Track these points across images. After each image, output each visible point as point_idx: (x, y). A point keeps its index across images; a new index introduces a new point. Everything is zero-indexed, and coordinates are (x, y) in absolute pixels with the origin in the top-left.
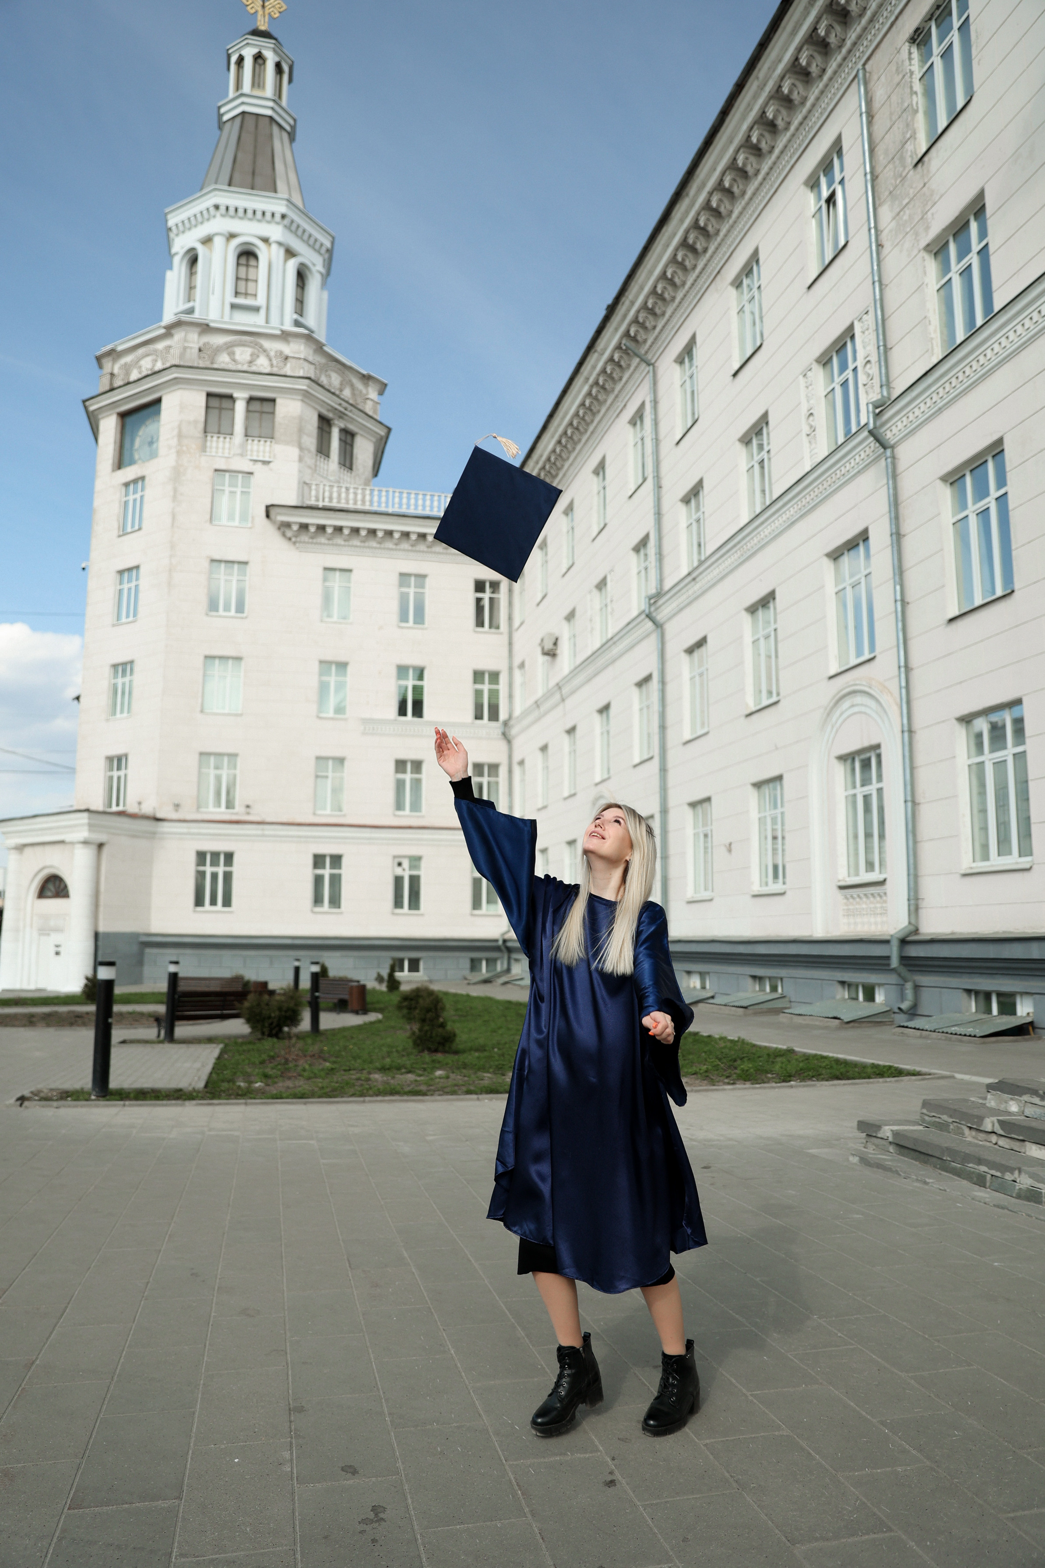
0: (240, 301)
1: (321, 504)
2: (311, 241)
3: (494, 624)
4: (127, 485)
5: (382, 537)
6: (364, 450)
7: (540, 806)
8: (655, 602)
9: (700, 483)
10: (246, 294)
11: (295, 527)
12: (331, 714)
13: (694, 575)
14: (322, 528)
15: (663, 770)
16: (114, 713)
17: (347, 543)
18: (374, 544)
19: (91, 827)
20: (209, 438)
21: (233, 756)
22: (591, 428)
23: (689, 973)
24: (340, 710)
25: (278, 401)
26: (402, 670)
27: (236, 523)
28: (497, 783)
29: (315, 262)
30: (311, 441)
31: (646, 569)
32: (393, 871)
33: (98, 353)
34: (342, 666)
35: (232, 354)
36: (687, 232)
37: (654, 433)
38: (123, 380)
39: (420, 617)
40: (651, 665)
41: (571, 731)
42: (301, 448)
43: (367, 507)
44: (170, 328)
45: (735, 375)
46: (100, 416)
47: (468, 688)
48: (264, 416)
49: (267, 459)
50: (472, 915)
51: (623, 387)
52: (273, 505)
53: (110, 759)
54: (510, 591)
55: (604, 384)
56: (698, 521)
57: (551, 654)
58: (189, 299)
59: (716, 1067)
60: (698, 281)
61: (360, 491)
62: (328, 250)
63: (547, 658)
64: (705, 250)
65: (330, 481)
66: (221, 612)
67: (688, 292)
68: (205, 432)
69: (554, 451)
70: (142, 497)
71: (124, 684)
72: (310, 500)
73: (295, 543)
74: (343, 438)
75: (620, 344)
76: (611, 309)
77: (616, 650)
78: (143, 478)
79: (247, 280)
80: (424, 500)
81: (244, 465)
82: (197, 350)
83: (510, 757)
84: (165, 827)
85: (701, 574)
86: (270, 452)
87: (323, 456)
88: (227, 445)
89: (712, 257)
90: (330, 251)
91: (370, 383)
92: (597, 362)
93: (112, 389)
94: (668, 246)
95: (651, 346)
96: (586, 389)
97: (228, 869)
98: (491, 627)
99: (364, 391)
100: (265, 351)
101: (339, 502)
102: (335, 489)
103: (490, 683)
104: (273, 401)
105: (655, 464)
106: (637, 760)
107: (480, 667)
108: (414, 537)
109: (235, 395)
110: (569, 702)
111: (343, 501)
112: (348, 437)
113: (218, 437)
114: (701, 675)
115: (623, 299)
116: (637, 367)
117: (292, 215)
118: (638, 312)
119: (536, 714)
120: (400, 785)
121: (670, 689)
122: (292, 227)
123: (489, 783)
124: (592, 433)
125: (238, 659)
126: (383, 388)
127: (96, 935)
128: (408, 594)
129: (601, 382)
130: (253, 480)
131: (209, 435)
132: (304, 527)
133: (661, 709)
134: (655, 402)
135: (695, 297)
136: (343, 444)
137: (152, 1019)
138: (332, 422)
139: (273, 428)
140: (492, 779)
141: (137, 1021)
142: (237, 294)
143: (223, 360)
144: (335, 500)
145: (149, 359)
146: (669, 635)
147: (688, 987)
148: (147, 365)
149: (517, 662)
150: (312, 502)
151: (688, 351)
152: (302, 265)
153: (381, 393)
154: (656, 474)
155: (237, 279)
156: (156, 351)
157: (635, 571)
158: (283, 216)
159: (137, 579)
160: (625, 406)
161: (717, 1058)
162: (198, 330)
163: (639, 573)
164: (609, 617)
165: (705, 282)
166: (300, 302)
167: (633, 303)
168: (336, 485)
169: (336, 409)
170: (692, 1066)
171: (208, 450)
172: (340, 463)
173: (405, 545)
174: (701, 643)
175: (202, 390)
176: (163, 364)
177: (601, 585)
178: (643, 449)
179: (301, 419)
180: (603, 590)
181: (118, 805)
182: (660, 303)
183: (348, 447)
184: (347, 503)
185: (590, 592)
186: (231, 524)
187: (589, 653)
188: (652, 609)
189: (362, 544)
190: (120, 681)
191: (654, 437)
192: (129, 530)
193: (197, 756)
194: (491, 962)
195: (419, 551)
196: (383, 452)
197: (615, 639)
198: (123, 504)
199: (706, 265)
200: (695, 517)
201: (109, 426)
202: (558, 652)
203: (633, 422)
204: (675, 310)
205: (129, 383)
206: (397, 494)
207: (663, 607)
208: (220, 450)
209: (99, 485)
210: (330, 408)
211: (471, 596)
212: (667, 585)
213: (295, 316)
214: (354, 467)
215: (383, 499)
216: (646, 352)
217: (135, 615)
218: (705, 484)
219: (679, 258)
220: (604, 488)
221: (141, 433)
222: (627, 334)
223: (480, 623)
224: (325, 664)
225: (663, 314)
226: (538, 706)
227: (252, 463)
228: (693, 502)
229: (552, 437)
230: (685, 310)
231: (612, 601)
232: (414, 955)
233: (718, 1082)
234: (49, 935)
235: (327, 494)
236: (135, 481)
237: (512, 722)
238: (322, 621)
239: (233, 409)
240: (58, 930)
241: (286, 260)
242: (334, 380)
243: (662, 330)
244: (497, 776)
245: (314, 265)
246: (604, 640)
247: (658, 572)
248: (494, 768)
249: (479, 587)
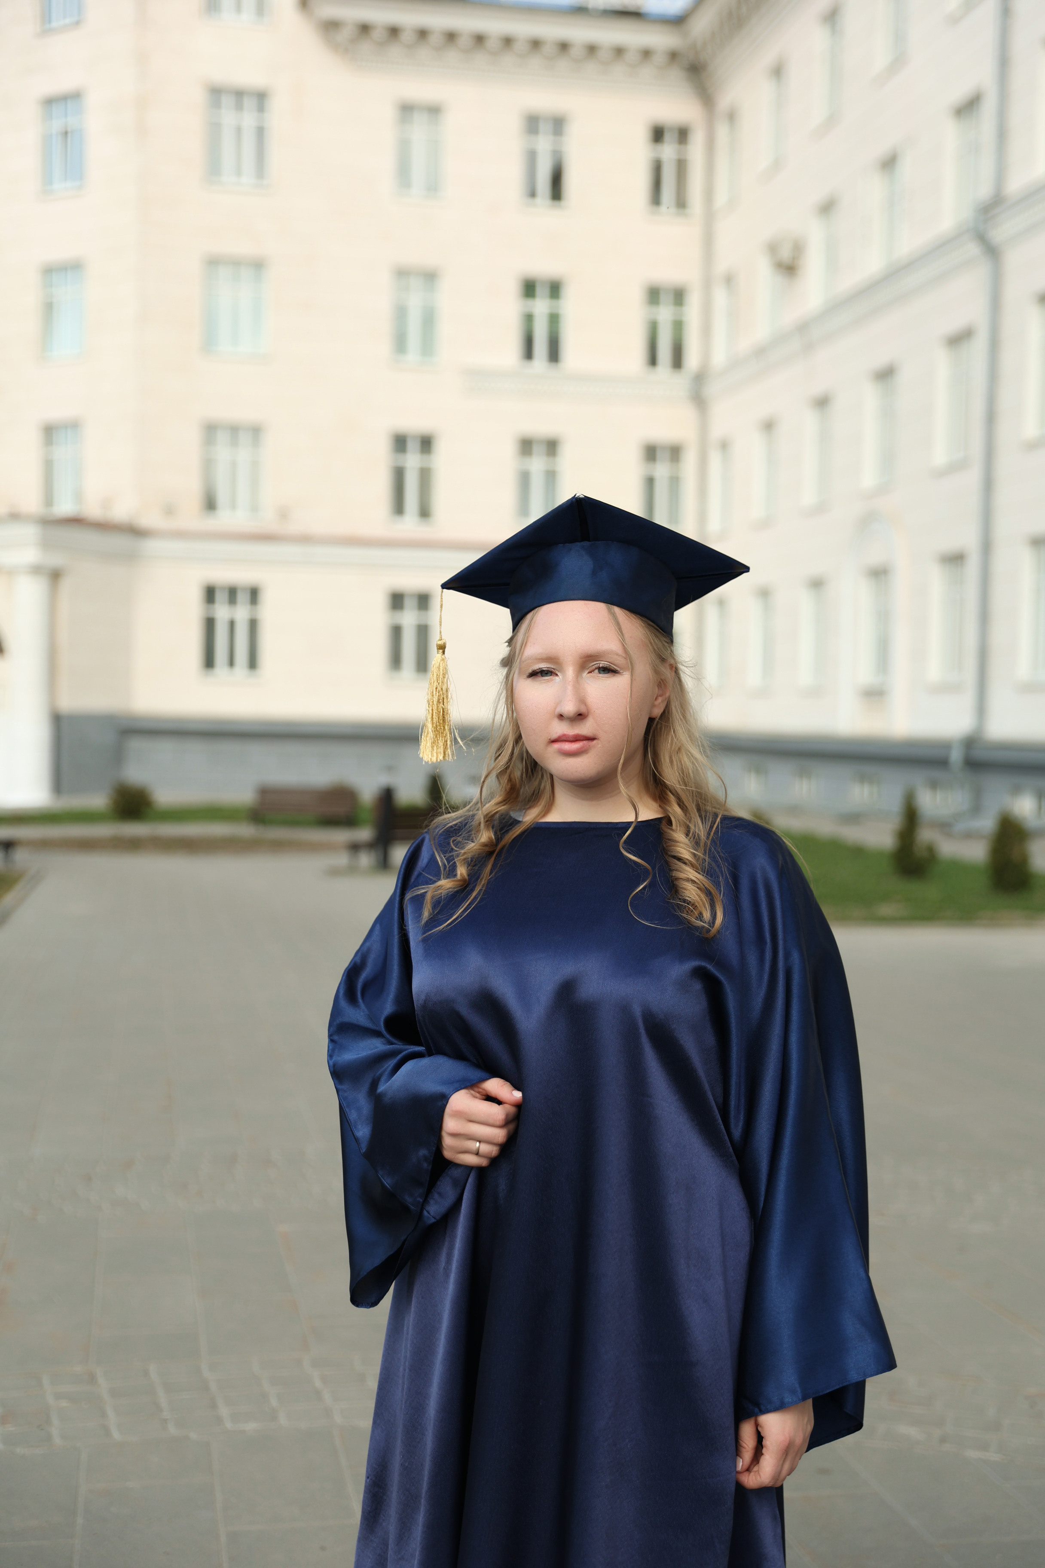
3: (681, 202)
8: (989, 213)
11: (350, 29)
12: (414, 360)
14: (394, 32)
15: (988, 485)
16: (47, 350)
17: (435, 59)
18: (479, 59)
19: (46, 544)
21: (256, 429)
24: (428, 350)
26: (529, 287)
27: (248, 19)
31: (973, 149)
34: (430, 277)
39: (557, 193)
40: (974, 314)
41: (822, 403)
47: (636, 315)
53: (46, 428)
54: (710, 144)
57: (788, 268)
63: (779, 274)
66: (228, 177)
73: (347, 57)
83: (703, 435)
84: (151, 546)
97: (251, 613)
98: (675, 206)
103: (672, 307)
107: (658, 278)
110: (818, 354)
120: (523, 479)
121: (1005, 356)
125: (258, 264)
127: (55, 717)
128: (538, 148)
132: (365, 29)
133: (989, 389)
140: (671, 466)
146: (1009, 268)
149: (719, 272)
157: (952, 149)
159: (78, 116)
163: (960, 153)
164: (899, 226)
173: (534, 63)
177: (889, 163)
180: (892, 175)
181: (65, 506)
185: (866, 173)
186: (241, 16)
187: (861, 280)
188: (984, 224)
189: (462, 61)
190: (57, 293)
192: (58, 20)
193: (199, 431)
195: (558, 75)
197: (913, 265)
202: (801, 266)
207: (1003, 223)
211: (643, 155)
212: (1011, 192)
217: (76, 177)
223: (657, 198)
224: (402, 274)
226: (760, 355)
231: (907, 195)
237: (707, 376)
238: (396, 194)
244: (680, 463)
246: (890, 263)
247: (996, 159)
248: (675, 452)
249: (658, 134)
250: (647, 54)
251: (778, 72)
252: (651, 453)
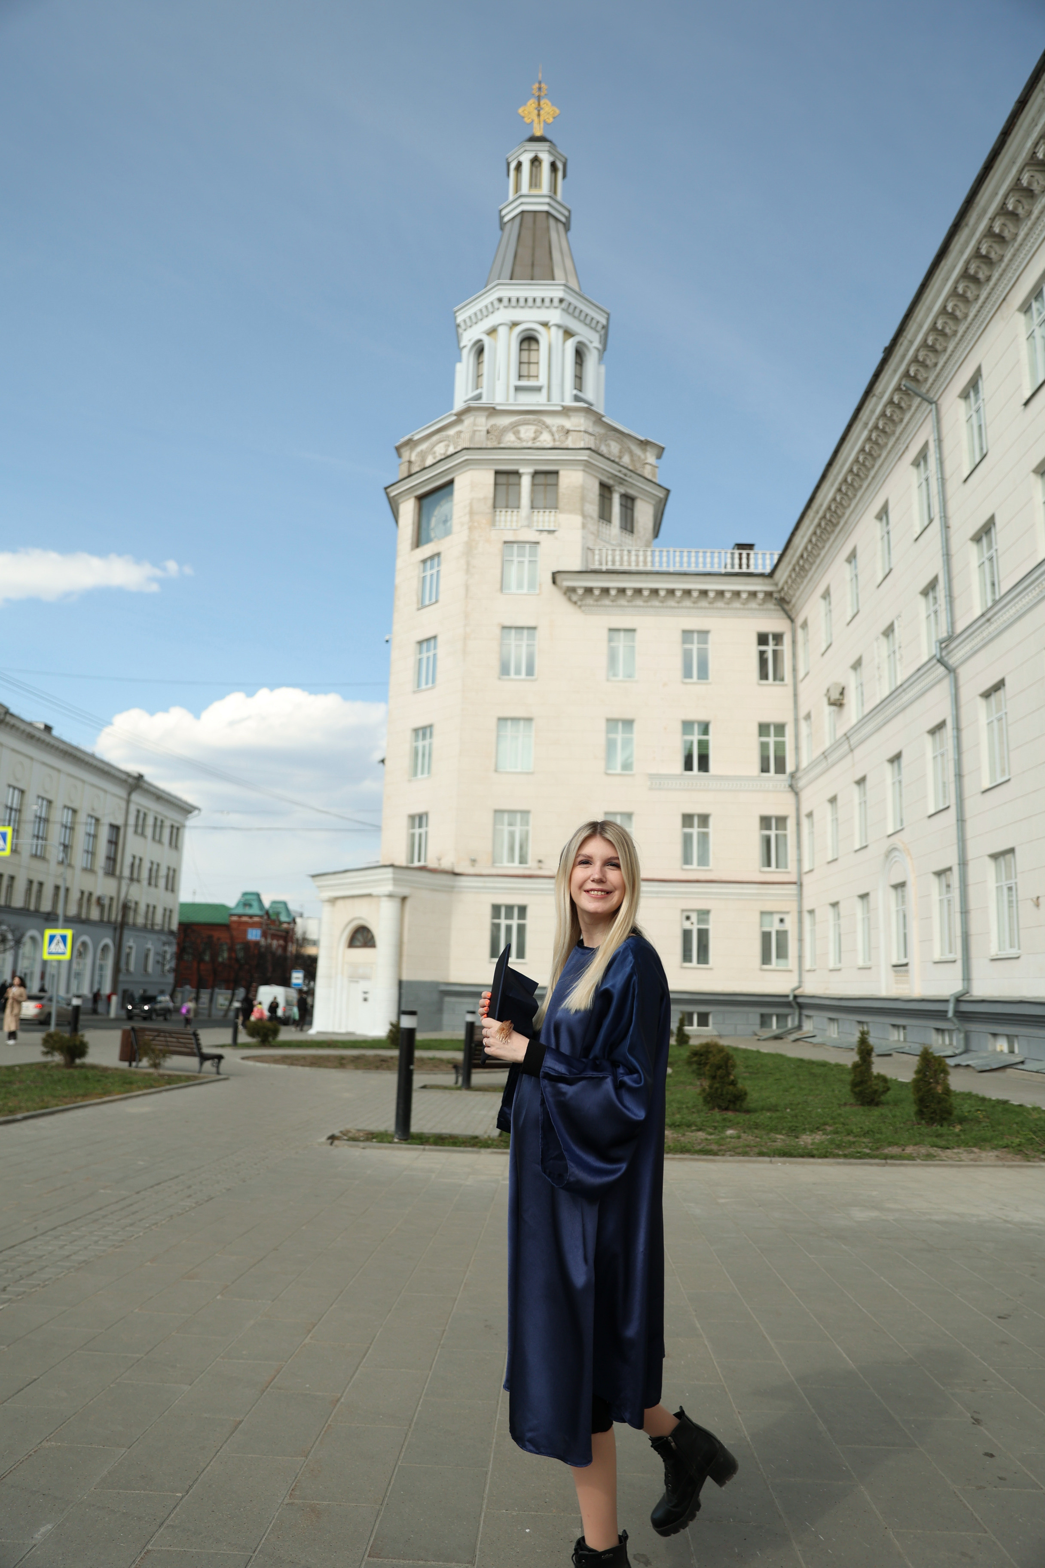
0: (524, 383)
1: (604, 568)
2: (588, 321)
3: (778, 676)
4: (424, 561)
5: (664, 597)
6: (644, 513)
7: (830, 859)
8: (946, 646)
9: (991, 521)
10: (529, 376)
11: (580, 592)
12: (618, 770)
13: (988, 616)
14: (606, 591)
15: (961, 820)
16: (415, 774)
17: (630, 604)
18: (656, 603)
19: (396, 881)
20: (498, 513)
21: (525, 813)
22: (872, 473)
23: (995, 1035)
24: (627, 766)
25: (561, 473)
26: (687, 726)
27: (525, 591)
28: (785, 836)
29: (592, 339)
30: (593, 509)
31: (936, 612)
32: (682, 925)
33: (397, 444)
34: (628, 723)
35: (517, 433)
36: (968, 263)
37: (939, 473)
38: (419, 466)
39: (703, 673)
40: (944, 712)
41: (861, 782)
42: (584, 516)
43: (649, 568)
44: (460, 416)
45: (1026, 404)
46: (400, 501)
47: (753, 741)
48: (548, 487)
49: (552, 528)
50: (762, 970)
51: (904, 428)
52: (559, 572)
53: (412, 817)
54: (794, 642)
55: (884, 428)
56: (991, 559)
57: (838, 704)
58: (477, 386)
59: (1030, 1141)
60: (982, 311)
61: (641, 553)
62: (603, 327)
63: (833, 708)
64: (989, 279)
65: (613, 545)
66: (512, 675)
67: (971, 324)
68: (494, 507)
69: (834, 499)
70: (438, 571)
71: (424, 747)
72: (594, 564)
73: (580, 607)
74: (624, 503)
75: (900, 385)
76: (889, 352)
77: (906, 698)
78: (438, 555)
79: (529, 363)
80: (705, 557)
81: (530, 535)
82: (485, 433)
83: (798, 810)
84: (463, 882)
85: (995, 614)
86: (555, 522)
87: (605, 522)
88: (515, 518)
89: (996, 284)
90: (605, 328)
91: (649, 448)
92: (876, 406)
93: (410, 476)
94: (947, 280)
95: (932, 384)
96: (865, 434)
97: (521, 922)
98: (775, 679)
99: (643, 457)
100: (547, 427)
101: (621, 564)
102: (618, 553)
103: (775, 736)
104: (556, 473)
105: (942, 504)
106: (932, 811)
107: (766, 719)
108: (695, 594)
109: (521, 471)
110: (857, 752)
111: (625, 563)
112: (628, 501)
113: (506, 511)
114: (1000, 719)
115: (901, 340)
116: (918, 407)
117: (569, 298)
118: (918, 350)
119: (824, 765)
120: (687, 840)
121: (966, 735)
122: (570, 310)
123: (777, 836)
124: (873, 478)
125: (529, 720)
126: (660, 451)
127: (400, 983)
128: (691, 650)
129: (881, 426)
130: (540, 549)
131: (498, 510)
132: (589, 591)
133: (956, 757)
134: (939, 441)
135: (978, 328)
136: (624, 509)
137: (451, 1066)
138: (612, 489)
139: (557, 499)
140: (780, 832)
141: (436, 1067)
142: (520, 377)
143: (510, 439)
144: (618, 563)
145: (442, 445)
146: (962, 680)
147: (995, 1050)
148: (440, 450)
149: (802, 713)
150: (596, 566)
151: (974, 384)
152: (580, 343)
153: (659, 457)
154: (943, 515)
155: (521, 363)
156: (448, 436)
157: (923, 615)
158: (561, 301)
159: (435, 648)
160: (907, 447)
161: (1031, 1130)
162: (486, 413)
163: (928, 617)
164: (898, 663)
165: (989, 312)
166: (579, 378)
167: (911, 342)
168: (618, 548)
169: (616, 476)
170: (1002, 1138)
171: (497, 524)
172: (621, 527)
173: (687, 603)
174: (999, 686)
175: (491, 469)
176: (455, 448)
177: (889, 631)
178: (928, 490)
179: (583, 488)
180: (891, 637)
181: (419, 860)
182: (941, 339)
183: (629, 512)
184: (630, 565)
185: (877, 639)
186: (520, 592)
187: (878, 701)
188: (944, 653)
189: (645, 604)
190: (420, 744)
191: (940, 476)
192: (427, 602)
193: (491, 814)
194: (781, 1018)
195: (701, 608)
196: (662, 514)
197: (905, 686)
198: (421, 580)
199: (990, 294)
200: (987, 555)
201: (408, 508)
202: (845, 701)
203: (916, 463)
204: (958, 344)
205: (425, 468)
206: (678, 554)
207: (955, 651)
208: (508, 524)
209: (400, 563)
210: (610, 475)
211: (754, 649)
212: (959, 628)
213: (575, 392)
214: (635, 530)
215: (665, 559)
216: (928, 391)
217: (433, 682)
218: (998, 520)
219: (960, 290)
220: (888, 533)
221: (436, 513)
222: (906, 374)
223: (764, 675)
224: (612, 722)
225: (945, 350)
226: (826, 757)
227: (538, 533)
228: (985, 541)
229: (832, 485)
230: (968, 343)
231: (900, 647)
232: (703, 1009)
233: (1034, 1157)
234: (357, 982)
235: (610, 558)
236: (431, 558)
237: (799, 774)
238: (608, 680)
239: (519, 484)
240: (366, 978)
241: (565, 341)
242: (613, 448)
243: (944, 366)
244: (785, 829)
245: (591, 342)
246: (893, 688)
247: (949, 615)
248: (781, 821)
249: (763, 639)
250: (753, 594)
251: (826, 595)
252: (765, 822)
